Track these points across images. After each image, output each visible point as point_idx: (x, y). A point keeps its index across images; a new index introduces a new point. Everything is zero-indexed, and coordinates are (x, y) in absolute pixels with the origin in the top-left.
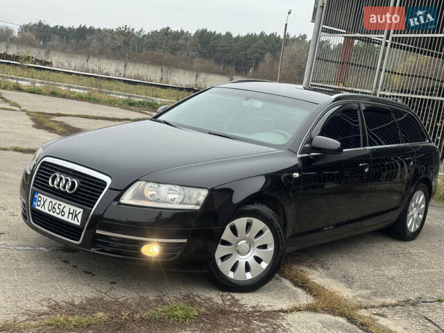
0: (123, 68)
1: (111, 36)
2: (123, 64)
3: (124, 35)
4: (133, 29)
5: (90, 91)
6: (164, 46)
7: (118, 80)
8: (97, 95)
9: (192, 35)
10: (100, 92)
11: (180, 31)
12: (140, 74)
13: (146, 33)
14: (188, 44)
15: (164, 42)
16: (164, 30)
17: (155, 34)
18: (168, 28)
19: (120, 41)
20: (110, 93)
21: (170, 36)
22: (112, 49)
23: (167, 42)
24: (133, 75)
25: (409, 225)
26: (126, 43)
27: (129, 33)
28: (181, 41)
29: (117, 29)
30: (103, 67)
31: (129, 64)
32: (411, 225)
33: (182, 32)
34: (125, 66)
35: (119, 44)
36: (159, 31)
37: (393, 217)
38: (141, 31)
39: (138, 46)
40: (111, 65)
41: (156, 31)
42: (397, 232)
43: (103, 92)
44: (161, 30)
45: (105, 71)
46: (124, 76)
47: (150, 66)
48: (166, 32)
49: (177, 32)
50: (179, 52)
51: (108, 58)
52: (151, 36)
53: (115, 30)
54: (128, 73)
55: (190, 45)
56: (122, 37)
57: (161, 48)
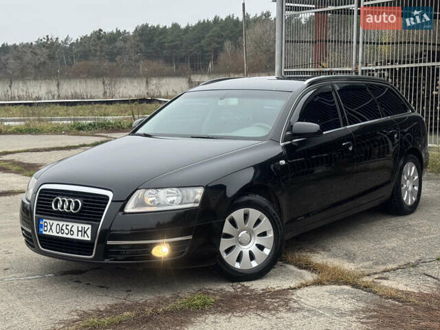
0: (56, 88)
1: (31, 52)
2: (55, 83)
3: (47, 48)
4: (57, 39)
5: (28, 122)
6: (98, 53)
7: (53, 103)
8: (38, 125)
9: (131, 34)
10: (40, 120)
11: (115, 31)
12: (78, 91)
13: (74, 40)
14: (128, 45)
15: (98, 48)
16: (95, 33)
17: (85, 39)
18: (100, 30)
19: (43, 56)
20: (52, 120)
21: (103, 39)
22: (35, 67)
23: (101, 47)
24: (70, 94)
25: (405, 199)
26: (51, 57)
27: (52, 44)
28: (119, 44)
29: (37, 42)
30: (31, 90)
31: (62, 82)
32: (408, 198)
33: (118, 32)
34: (58, 85)
35: (42, 60)
36: (89, 35)
37: (386, 192)
38: (67, 39)
39: (66, 58)
40: (40, 87)
41: (86, 37)
42: (394, 207)
43: (42, 120)
44: (92, 34)
45: (34, 96)
46: (59, 97)
47: (88, 81)
48: (98, 35)
49: (112, 33)
50: (119, 57)
51: (35, 79)
52: (81, 43)
53: (34, 43)
54: (63, 93)
55: (131, 47)
56: (44, 50)
57: (95, 56)
